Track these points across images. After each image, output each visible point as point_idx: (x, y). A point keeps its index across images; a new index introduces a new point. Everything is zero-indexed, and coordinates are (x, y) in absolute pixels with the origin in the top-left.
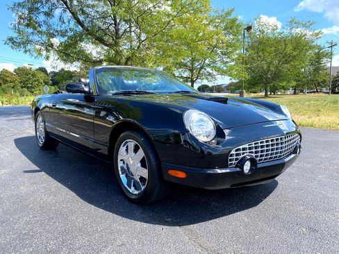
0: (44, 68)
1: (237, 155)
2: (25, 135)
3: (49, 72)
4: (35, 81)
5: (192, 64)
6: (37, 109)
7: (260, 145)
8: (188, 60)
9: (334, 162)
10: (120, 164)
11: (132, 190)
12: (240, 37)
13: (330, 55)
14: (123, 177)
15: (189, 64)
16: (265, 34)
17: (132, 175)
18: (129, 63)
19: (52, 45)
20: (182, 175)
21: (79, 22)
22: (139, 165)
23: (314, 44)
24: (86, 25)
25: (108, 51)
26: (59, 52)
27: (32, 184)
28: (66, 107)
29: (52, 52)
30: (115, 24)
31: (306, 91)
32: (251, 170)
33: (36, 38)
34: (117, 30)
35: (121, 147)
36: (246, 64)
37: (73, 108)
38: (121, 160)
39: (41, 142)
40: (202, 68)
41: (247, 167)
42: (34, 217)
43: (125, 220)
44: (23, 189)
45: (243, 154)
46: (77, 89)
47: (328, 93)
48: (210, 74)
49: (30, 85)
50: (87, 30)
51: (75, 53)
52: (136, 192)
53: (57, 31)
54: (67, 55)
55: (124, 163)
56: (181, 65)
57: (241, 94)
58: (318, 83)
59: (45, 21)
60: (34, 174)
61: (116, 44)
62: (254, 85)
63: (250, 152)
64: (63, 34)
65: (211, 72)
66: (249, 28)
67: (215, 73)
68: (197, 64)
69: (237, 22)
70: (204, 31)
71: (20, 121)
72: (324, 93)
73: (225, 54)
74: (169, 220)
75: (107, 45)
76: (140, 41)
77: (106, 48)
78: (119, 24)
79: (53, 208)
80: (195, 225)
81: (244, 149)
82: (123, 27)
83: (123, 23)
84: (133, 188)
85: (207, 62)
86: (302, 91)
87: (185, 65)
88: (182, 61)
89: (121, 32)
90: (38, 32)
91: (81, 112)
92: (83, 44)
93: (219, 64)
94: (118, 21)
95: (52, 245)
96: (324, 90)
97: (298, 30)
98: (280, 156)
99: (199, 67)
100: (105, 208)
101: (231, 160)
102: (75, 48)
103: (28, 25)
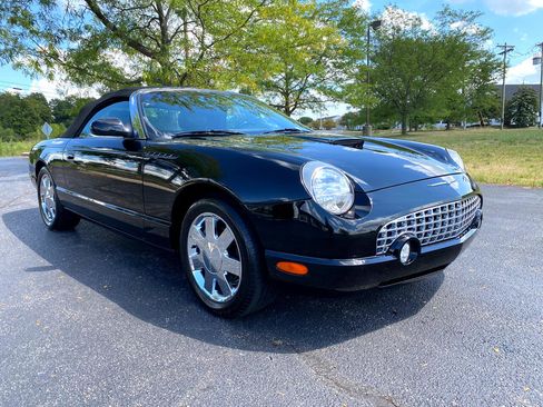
0: (41, 95)
1: (390, 234)
2: (19, 208)
3: (48, 100)
4: (26, 116)
5: (287, 84)
6: (40, 164)
7: (424, 216)
8: (278, 78)
9: (526, 237)
10: (192, 254)
11: (214, 295)
12: (362, 39)
13: (503, 67)
14: (197, 275)
15: (282, 83)
16: (401, 32)
17: (214, 271)
18: (185, 83)
19: (55, 56)
20: (300, 270)
21: (99, 15)
22: (226, 254)
23: (479, 49)
24: (111, 20)
25: (150, 64)
26: (68, 66)
27: (42, 290)
28: (86, 160)
29: (56, 66)
30: (160, 19)
31: (465, 124)
32: (410, 257)
33: (28, 42)
34: (164, 29)
35: (193, 225)
36: (372, 83)
37: (97, 160)
38: (194, 247)
39: (50, 218)
40: (302, 90)
41: (405, 253)
42: (53, 346)
43: (207, 346)
44: (29, 299)
45: (399, 231)
46: (110, 128)
47: (499, 127)
48: (315, 100)
49: (18, 124)
50: (114, 29)
51: (95, 68)
52: (222, 299)
53: (63, 32)
54: (82, 72)
55: (198, 251)
56: (269, 86)
57: (365, 131)
58: (484, 111)
59: (41, 15)
60: (45, 273)
61: (164, 52)
62: (386, 116)
63: (409, 229)
64: (74, 36)
65: (317, 96)
66: (376, 24)
67: (323, 98)
68: (295, 83)
69: (359, 15)
70: (307, 29)
71: (8, 185)
72: (493, 127)
73: (339, 67)
74: (279, 342)
75: (148, 55)
76: (204, 47)
77: (147, 59)
78: (166, 18)
79: (84, 330)
80: (324, 350)
81: (400, 224)
82: (174, 23)
83: (174, 16)
84: (215, 292)
85: (310, 80)
86: (458, 125)
87: (276, 86)
88: (271, 78)
89: (171, 31)
90: (31, 32)
91: (110, 167)
92: (108, 52)
93: (330, 84)
94: (165, 13)
95: (90, 394)
96: (494, 122)
97: (454, 26)
98: (454, 234)
99: (298, 88)
100: (171, 327)
101: (380, 243)
102: (95, 59)
103: (13, 21)
